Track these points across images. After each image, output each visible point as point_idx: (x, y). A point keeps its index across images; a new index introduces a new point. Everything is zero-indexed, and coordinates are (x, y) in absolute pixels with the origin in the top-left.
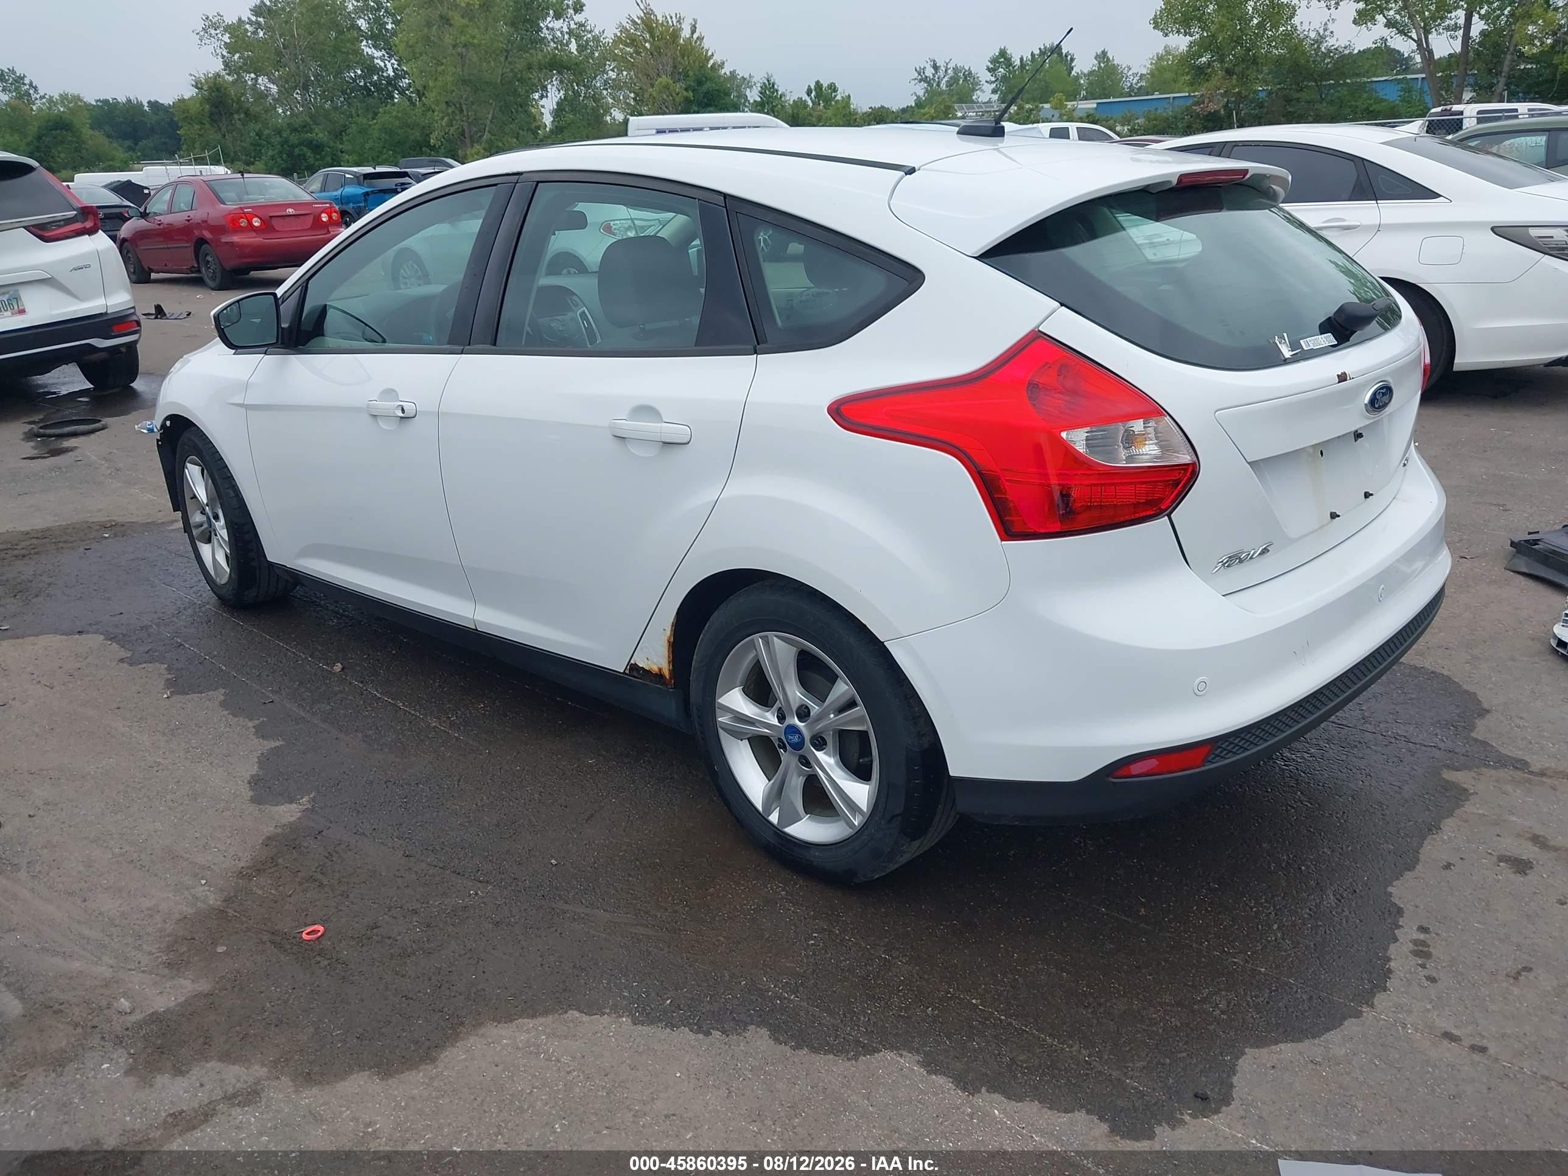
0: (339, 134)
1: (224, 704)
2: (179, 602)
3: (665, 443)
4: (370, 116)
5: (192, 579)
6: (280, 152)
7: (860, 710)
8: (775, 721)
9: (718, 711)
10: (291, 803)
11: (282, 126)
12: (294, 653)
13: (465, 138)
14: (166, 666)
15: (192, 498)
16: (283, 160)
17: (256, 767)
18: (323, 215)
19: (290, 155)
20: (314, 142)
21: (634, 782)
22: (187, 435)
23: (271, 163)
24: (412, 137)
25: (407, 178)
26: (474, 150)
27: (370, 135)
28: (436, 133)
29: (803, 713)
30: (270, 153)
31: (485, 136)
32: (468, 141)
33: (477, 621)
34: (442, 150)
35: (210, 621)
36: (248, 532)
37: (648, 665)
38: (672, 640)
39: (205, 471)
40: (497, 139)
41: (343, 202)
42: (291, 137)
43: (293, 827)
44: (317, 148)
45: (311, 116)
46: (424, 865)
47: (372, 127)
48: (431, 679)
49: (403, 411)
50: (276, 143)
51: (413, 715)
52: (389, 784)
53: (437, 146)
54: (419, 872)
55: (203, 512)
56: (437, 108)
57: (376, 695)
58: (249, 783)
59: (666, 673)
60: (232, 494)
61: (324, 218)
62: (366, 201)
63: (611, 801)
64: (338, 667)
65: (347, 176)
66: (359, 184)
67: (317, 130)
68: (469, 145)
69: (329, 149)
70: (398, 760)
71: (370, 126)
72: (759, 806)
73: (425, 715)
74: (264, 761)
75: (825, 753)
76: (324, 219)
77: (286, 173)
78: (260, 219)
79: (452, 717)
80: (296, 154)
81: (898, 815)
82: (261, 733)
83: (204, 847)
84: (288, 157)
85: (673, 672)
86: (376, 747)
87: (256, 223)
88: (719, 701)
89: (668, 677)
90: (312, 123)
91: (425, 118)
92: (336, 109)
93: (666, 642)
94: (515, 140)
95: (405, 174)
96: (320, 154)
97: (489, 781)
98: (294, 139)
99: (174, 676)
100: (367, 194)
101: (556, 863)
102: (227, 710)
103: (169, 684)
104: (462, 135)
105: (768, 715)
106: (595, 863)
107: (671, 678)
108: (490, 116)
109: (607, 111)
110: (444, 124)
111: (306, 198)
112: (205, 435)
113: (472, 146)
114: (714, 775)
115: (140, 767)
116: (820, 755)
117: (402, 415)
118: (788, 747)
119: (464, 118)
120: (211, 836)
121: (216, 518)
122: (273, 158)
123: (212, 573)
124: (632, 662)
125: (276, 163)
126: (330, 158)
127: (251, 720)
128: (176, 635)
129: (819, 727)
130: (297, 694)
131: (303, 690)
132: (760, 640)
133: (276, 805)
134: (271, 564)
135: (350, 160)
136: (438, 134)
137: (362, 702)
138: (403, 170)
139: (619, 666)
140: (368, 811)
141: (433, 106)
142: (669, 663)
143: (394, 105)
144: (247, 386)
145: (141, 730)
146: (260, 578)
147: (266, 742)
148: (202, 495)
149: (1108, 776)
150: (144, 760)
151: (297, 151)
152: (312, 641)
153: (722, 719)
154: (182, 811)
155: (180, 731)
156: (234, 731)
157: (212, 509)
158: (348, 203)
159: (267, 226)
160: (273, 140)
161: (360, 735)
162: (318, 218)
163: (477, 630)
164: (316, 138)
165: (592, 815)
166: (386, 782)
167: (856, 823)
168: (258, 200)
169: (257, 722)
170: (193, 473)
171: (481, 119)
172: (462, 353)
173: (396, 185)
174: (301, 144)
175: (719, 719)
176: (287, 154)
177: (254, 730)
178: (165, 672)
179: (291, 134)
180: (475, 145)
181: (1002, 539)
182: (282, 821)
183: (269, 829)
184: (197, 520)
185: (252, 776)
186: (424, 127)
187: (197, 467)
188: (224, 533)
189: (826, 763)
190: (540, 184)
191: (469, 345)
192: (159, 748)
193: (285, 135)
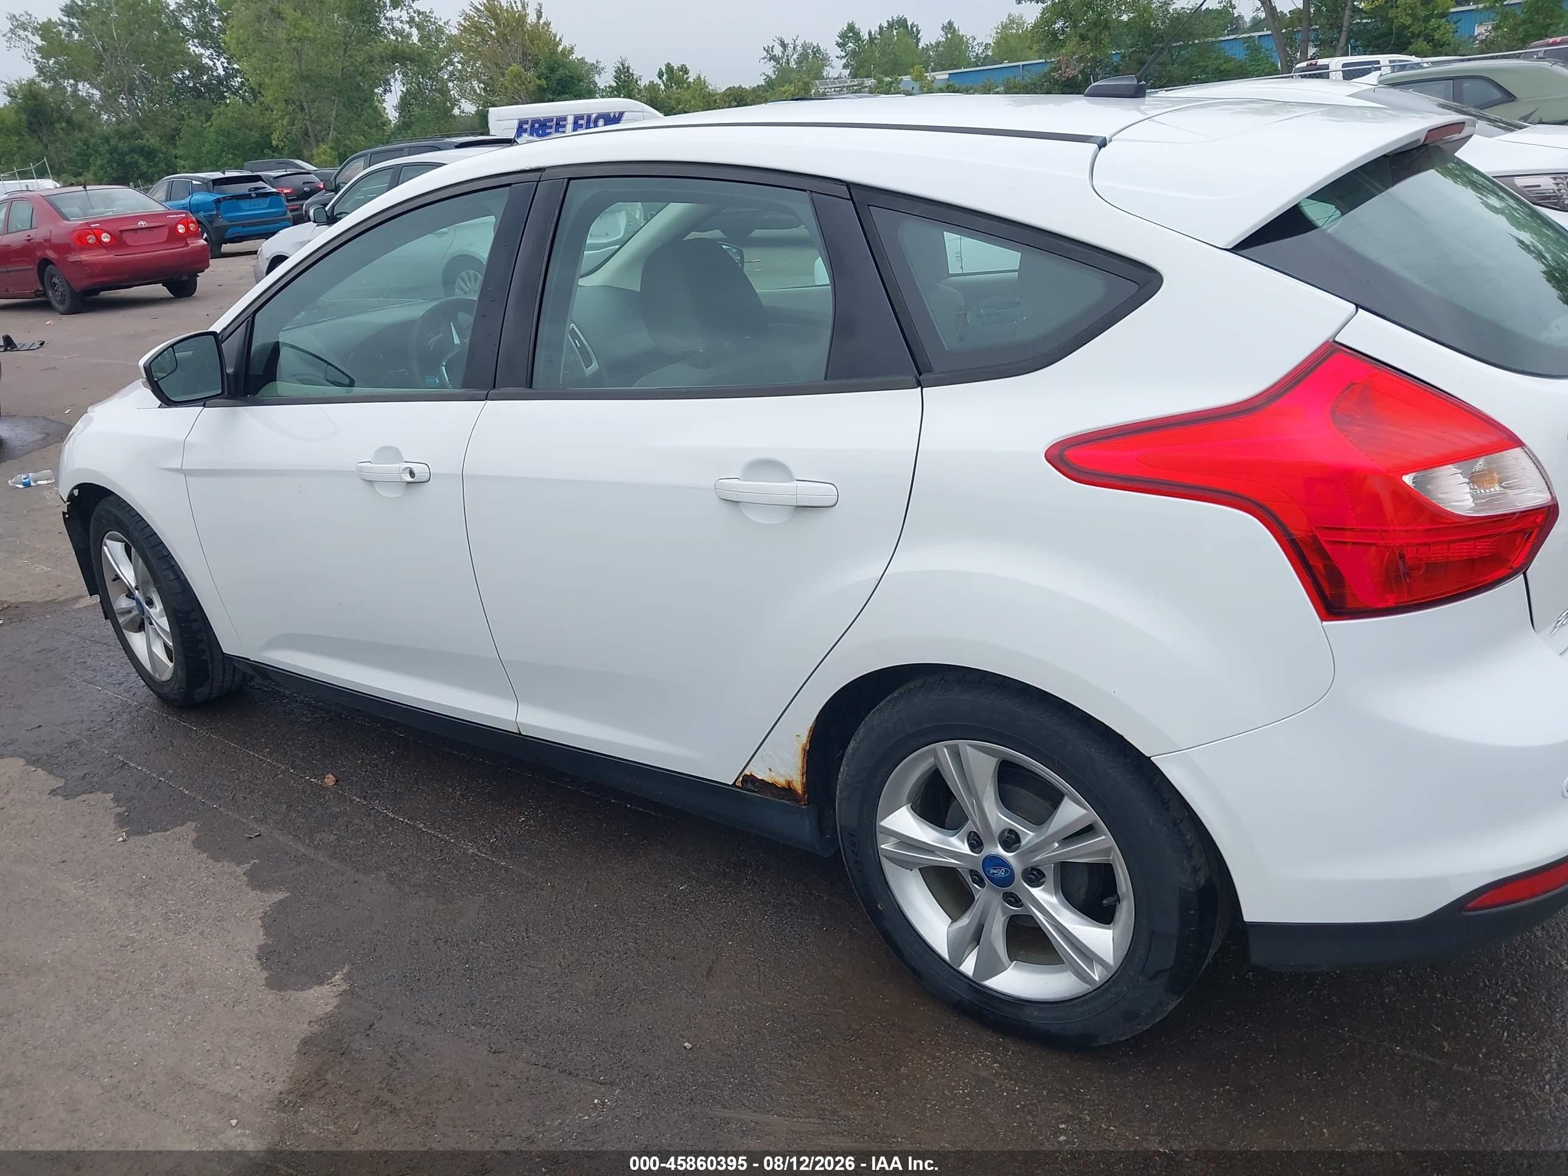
0: (172, 138)
1: (198, 844)
2: (109, 706)
3: (799, 508)
4: (203, 118)
5: (118, 672)
6: (110, 162)
7: (1104, 839)
8: (965, 849)
9: (880, 836)
10: (321, 984)
11: (109, 133)
12: (270, 764)
13: (309, 137)
14: (112, 795)
15: (114, 580)
16: (113, 169)
17: (261, 933)
18: (180, 226)
19: (121, 163)
20: (146, 149)
21: (746, 914)
22: (101, 508)
23: (101, 173)
24: (253, 139)
25: (260, 182)
26: (320, 150)
27: (207, 138)
28: (278, 133)
29: (1010, 840)
30: (99, 162)
31: (330, 135)
32: (312, 140)
33: (521, 723)
34: (286, 152)
35: (154, 729)
36: (196, 620)
37: (770, 777)
38: (808, 747)
39: (133, 549)
40: (343, 137)
41: (192, 210)
42: (120, 145)
43: (332, 1022)
44: (150, 154)
45: (139, 121)
46: (520, 1065)
47: (207, 129)
48: (449, 786)
49: (412, 474)
50: (104, 151)
51: (442, 840)
52: (441, 943)
53: (280, 147)
54: (518, 1076)
55: (130, 595)
56: (276, 107)
57: (387, 815)
58: (259, 958)
59: (798, 786)
60: (172, 577)
61: (181, 229)
62: (218, 208)
63: (727, 944)
64: (330, 780)
65: (194, 182)
66: (209, 191)
67: (147, 136)
68: (314, 144)
69: (162, 155)
70: (441, 907)
71: (205, 128)
72: (943, 950)
73: (456, 837)
74: (271, 922)
75: (1043, 889)
76: (181, 231)
77: (122, 180)
78: (109, 234)
79: (491, 837)
80: (127, 161)
81: (1164, 971)
82: (256, 881)
83: (221, 1065)
84: (119, 166)
85: (807, 786)
86: (407, 889)
87: (106, 238)
88: (882, 823)
89: (800, 792)
90: (141, 128)
91: (264, 118)
92: (165, 113)
93: (800, 750)
94: (362, 138)
95: (258, 178)
96: (153, 160)
97: (565, 928)
98: (123, 146)
99: (124, 809)
100: (218, 201)
101: (690, 1046)
102: (205, 852)
103: (122, 821)
104: (306, 134)
105: (954, 840)
106: (740, 1042)
107: (804, 793)
108: (334, 113)
109: (455, 103)
110: (285, 123)
111: (159, 209)
112: (129, 505)
113: (318, 147)
114: (877, 916)
115: (109, 947)
116: (1036, 892)
117: (410, 479)
118: (987, 881)
119: (307, 117)
120: (227, 1047)
121: (150, 603)
122: (102, 167)
123: (148, 667)
124: (747, 772)
125: (106, 172)
126: (164, 165)
127: (238, 864)
128: (116, 750)
129: (1037, 858)
130: (287, 821)
131: (294, 815)
132: (945, 750)
133: (302, 989)
134: (231, 658)
135: (187, 166)
136: (280, 134)
137: (372, 827)
138: (255, 174)
139: (728, 776)
140: (424, 987)
141: (271, 105)
142: (803, 775)
143: (227, 105)
144: (184, 446)
145: (99, 891)
146: (212, 671)
147: (265, 895)
148: (128, 574)
149: (1460, 911)
150: (113, 937)
151: (128, 159)
152: (289, 746)
153: (887, 846)
154: (180, 1010)
155: (149, 888)
156: (220, 883)
157: (144, 594)
158: (198, 212)
159: (118, 241)
160: (101, 149)
161: (383, 874)
162: (173, 230)
163: (520, 734)
164: (147, 144)
165: (711, 969)
166: (435, 941)
167: (1097, 978)
168: (105, 213)
169: (247, 866)
170: (114, 550)
171: (323, 117)
172: (486, 399)
173: (249, 191)
174: (132, 151)
175: (882, 846)
176: (117, 164)
177: (245, 879)
178: (112, 805)
179: (119, 141)
180: (321, 144)
181: (1323, 619)
182: (317, 1013)
183: (303, 1029)
184: (124, 606)
185: (260, 948)
186: (263, 127)
187: (120, 544)
188: (164, 622)
189: (1049, 903)
190: (572, 182)
191: (494, 388)
192: (127, 917)
193: (114, 143)
